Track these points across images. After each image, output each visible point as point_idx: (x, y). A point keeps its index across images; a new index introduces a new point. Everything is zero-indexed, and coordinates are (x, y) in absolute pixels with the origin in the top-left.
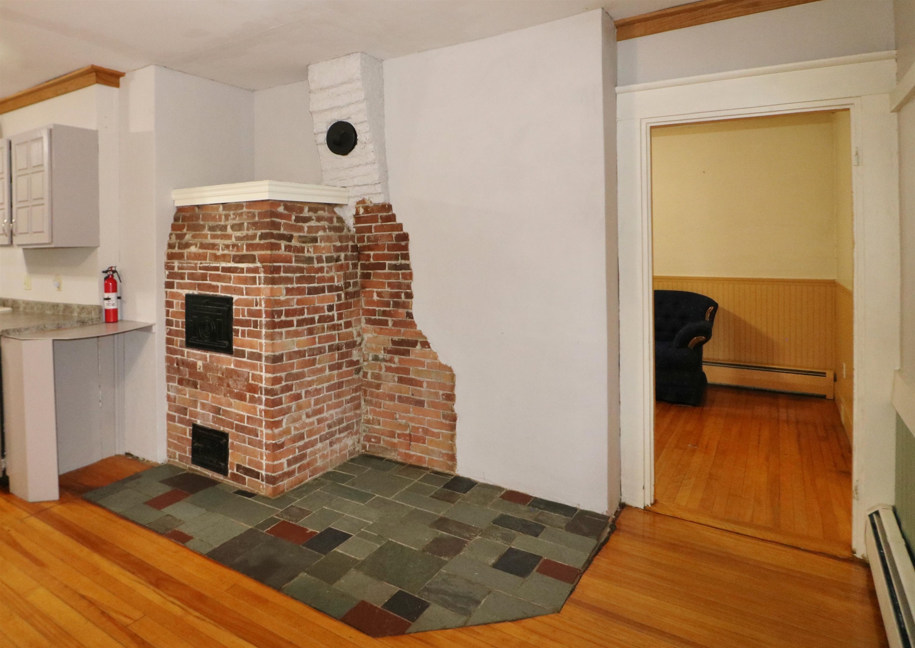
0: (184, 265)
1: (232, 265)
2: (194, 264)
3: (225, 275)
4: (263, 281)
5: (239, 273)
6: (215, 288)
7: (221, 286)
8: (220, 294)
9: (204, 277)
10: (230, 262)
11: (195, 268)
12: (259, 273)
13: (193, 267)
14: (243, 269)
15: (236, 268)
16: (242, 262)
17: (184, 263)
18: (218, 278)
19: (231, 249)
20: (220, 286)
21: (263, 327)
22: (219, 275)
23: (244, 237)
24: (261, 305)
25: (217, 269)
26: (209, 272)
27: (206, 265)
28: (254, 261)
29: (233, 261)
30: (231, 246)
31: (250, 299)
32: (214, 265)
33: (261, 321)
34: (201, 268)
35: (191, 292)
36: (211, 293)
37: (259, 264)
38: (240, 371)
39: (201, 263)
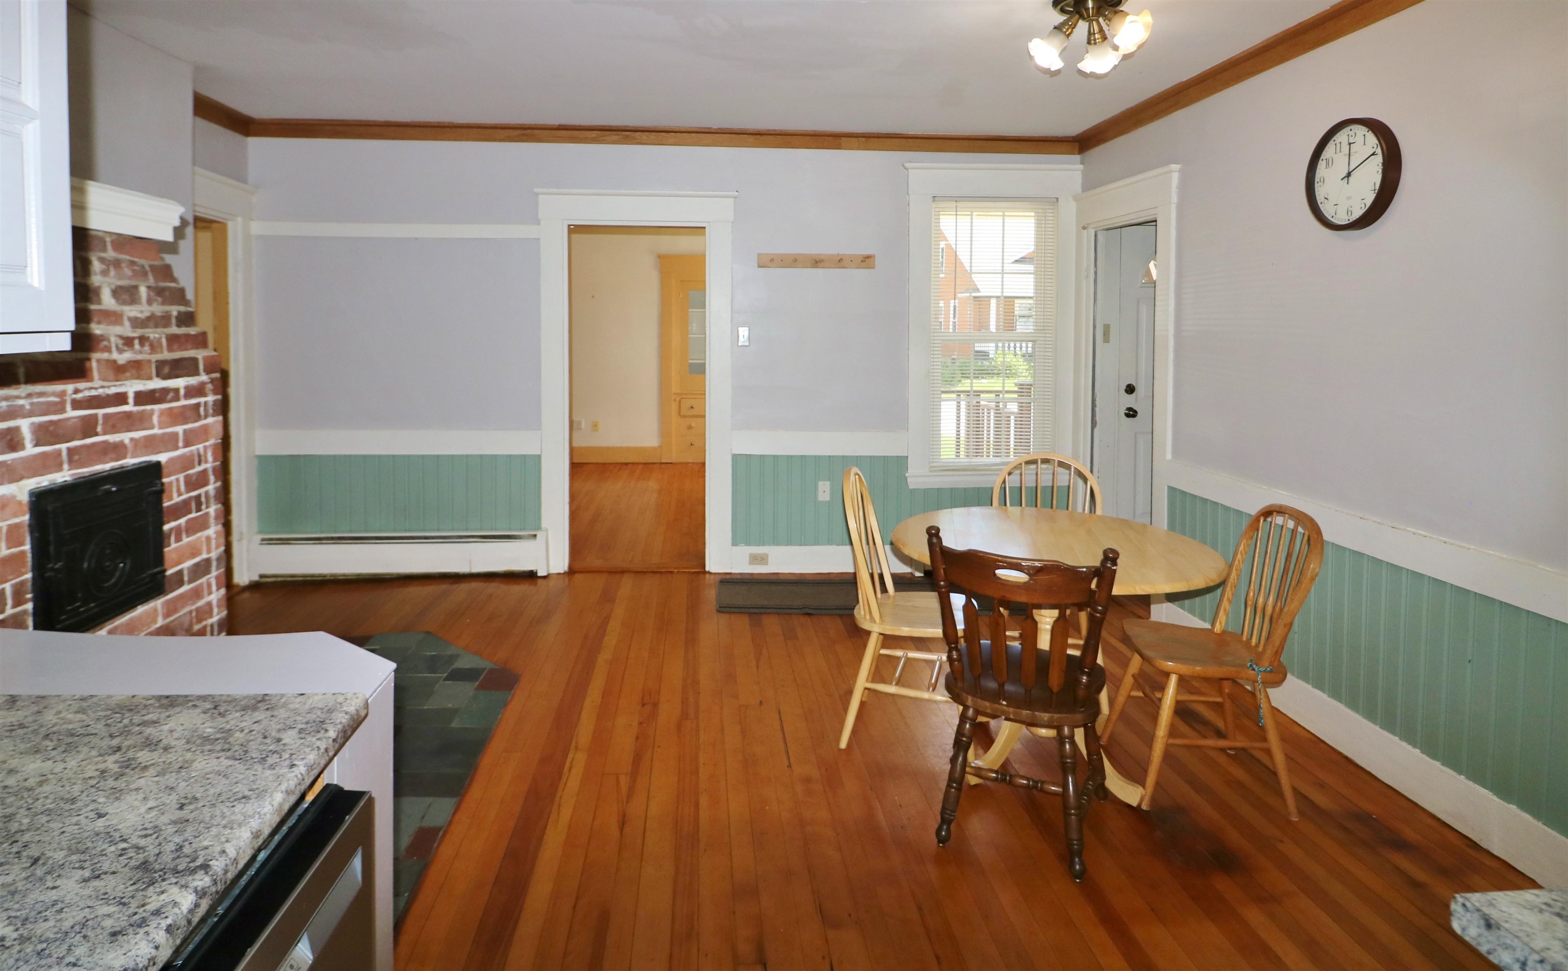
0: (21, 402)
1: (157, 384)
2: (54, 394)
3: (143, 411)
4: (211, 411)
5: (170, 401)
6: (118, 450)
7: (132, 439)
8: (130, 461)
9: (88, 427)
10: (150, 378)
11: (59, 408)
12: (205, 395)
13: (55, 404)
14: (177, 391)
15: (165, 391)
16: (177, 377)
17: (18, 397)
18: (129, 422)
19: (137, 346)
20: (127, 441)
21: (212, 501)
22: (128, 415)
23: (148, 319)
24: (206, 462)
25: (121, 399)
26: (101, 412)
27: (94, 393)
28: (195, 372)
29: (158, 375)
30: (136, 342)
31: (188, 454)
32: (113, 390)
33: (207, 493)
34: (76, 405)
35: (44, 481)
36: (107, 466)
37: (204, 378)
38: (173, 621)
39: (76, 391)
